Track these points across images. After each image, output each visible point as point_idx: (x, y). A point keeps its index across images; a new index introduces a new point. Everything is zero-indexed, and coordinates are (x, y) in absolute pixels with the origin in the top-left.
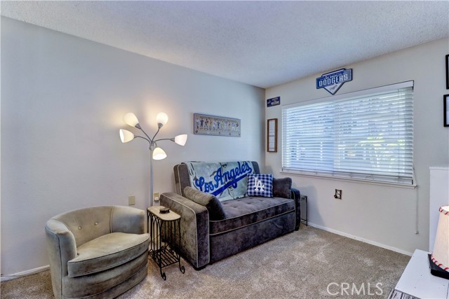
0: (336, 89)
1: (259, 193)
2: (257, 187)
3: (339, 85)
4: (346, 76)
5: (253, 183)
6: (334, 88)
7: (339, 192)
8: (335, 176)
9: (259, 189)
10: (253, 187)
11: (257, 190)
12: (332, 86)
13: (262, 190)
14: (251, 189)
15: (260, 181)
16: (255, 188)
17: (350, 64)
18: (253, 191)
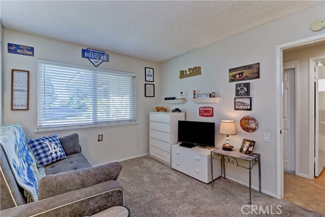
0: (98, 63)
1: (57, 158)
2: (53, 151)
3: (100, 61)
4: (105, 58)
5: (46, 149)
6: (97, 62)
7: (101, 137)
8: (98, 125)
9: (56, 153)
10: (48, 153)
11: (54, 155)
12: (96, 60)
13: (59, 153)
14: (46, 156)
15: (53, 145)
16: (51, 154)
17: (108, 51)
18: (50, 158)
